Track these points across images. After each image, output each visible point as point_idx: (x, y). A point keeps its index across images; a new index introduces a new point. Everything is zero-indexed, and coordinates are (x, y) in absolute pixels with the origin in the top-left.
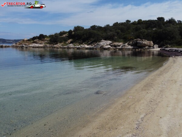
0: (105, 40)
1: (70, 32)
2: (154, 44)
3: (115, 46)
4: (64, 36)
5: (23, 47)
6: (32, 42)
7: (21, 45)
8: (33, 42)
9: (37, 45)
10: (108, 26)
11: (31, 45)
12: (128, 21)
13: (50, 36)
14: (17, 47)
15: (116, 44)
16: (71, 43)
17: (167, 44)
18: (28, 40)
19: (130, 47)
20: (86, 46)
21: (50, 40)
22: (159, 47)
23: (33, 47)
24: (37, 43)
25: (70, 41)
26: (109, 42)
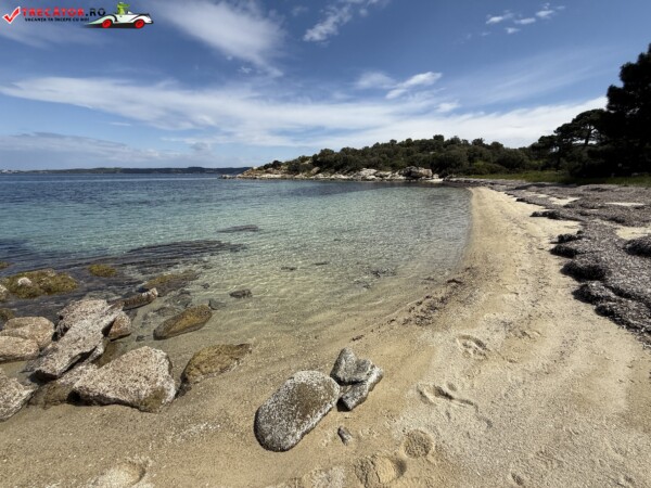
0: (368, 168)
1: (315, 157)
2: (434, 172)
3: (381, 176)
4: (307, 162)
6: (265, 171)
8: (267, 172)
9: (272, 176)
10: (367, 148)
11: (264, 176)
12: (393, 141)
13: (288, 163)
15: (382, 173)
16: (318, 172)
17: (451, 173)
18: (259, 169)
19: (402, 177)
20: (343, 177)
21: (289, 169)
22: (440, 177)
23: (267, 179)
24: (271, 173)
25: (315, 169)
26: (373, 171)
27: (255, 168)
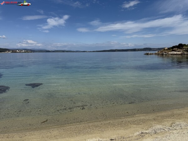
5: (163, 54)
6: (171, 50)
7: (162, 53)
9: (175, 53)
11: (170, 53)
14: (158, 54)
18: (169, 49)
23: (172, 54)
24: (175, 51)
27: (166, 48)
